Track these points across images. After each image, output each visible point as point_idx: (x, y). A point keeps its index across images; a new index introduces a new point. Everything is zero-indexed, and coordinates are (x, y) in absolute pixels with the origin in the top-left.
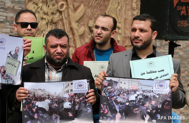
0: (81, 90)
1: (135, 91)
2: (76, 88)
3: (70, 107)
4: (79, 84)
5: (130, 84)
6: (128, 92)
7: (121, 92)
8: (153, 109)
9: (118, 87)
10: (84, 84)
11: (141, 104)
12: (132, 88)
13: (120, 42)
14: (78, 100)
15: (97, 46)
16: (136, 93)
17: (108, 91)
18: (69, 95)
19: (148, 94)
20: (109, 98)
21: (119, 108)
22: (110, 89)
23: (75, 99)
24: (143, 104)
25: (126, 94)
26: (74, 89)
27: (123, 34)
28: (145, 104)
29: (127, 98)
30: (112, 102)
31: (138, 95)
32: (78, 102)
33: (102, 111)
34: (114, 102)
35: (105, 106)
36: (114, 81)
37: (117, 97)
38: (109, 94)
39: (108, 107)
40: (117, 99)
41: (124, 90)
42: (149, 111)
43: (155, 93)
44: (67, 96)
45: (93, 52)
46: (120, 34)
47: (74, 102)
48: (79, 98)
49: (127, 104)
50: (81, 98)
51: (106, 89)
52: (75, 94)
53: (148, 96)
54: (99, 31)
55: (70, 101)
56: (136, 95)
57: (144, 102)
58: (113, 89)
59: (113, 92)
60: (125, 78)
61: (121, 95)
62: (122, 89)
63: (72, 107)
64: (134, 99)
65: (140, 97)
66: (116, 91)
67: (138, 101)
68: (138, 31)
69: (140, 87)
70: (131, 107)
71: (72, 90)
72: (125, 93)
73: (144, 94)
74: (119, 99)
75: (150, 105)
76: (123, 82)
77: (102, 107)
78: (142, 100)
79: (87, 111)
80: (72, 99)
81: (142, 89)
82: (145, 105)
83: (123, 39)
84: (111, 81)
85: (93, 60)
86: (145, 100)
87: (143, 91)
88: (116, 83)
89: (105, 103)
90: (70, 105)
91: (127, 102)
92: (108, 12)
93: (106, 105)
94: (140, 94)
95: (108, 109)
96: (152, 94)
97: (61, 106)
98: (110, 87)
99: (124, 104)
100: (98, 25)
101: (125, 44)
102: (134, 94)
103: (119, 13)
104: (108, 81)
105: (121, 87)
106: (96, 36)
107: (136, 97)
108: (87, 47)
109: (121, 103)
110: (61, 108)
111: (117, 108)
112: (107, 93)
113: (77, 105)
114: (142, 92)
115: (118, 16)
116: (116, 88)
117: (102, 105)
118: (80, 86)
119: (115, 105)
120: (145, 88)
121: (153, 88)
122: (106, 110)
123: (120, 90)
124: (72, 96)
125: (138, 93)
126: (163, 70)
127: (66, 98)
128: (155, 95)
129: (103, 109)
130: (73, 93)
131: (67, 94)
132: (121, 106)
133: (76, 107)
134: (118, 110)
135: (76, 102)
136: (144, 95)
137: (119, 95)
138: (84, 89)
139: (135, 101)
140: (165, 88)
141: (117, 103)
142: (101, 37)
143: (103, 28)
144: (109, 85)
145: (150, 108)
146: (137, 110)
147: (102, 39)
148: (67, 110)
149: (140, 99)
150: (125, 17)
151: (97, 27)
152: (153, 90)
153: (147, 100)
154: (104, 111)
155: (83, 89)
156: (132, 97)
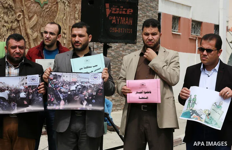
0: (34, 83)
1: (75, 83)
2: (30, 81)
3: (25, 96)
4: (32, 78)
5: (71, 77)
6: (70, 84)
7: (64, 83)
8: (89, 96)
9: (61, 80)
10: (36, 78)
11: (80, 92)
12: (72, 80)
13: (66, 44)
14: (31, 91)
15: (46, 47)
16: (76, 84)
17: (54, 83)
18: (24, 87)
19: (86, 85)
20: (54, 89)
21: (63, 96)
22: (55, 81)
23: (29, 90)
24: (82, 93)
25: (68, 86)
26: (28, 83)
27: (68, 39)
28: (84, 92)
29: (69, 88)
30: (57, 92)
31: (78, 86)
32: (31, 93)
33: (49, 100)
34: (58, 92)
35: (51, 95)
36: (58, 75)
37: (61, 87)
38: (54, 85)
39: (54, 96)
40: (61, 90)
41: (66, 82)
42: (86, 98)
43: (91, 84)
44: (22, 88)
45: (43, 52)
46: (65, 38)
47: (28, 92)
48: (32, 89)
49: (69, 93)
50: (34, 90)
51: (52, 82)
52: (29, 86)
53: (86, 86)
54: (48, 35)
55: (25, 92)
56: (76, 86)
57: (82, 91)
58: (57, 81)
59: (58, 84)
60: (67, 73)
61: (64, 86)
62: (65, 82)
63: (27, 97)
64: (75, 89)
65: (79, 87)
66: (60, 83)
67: (78, 91)
68: (77, 36)
69: (79, 79)
70: (72, 95)
71: (26, 83)
72: (67, 84)
73: (82, 84)
74: (63, 90)
75: (87, 93)
76: (65, 76)
77: (49, 96)
78: (81, 90)
79: (39, 100)
80: (26, 90)
81: (81, 81)
82: (83, 94)
83: (68, 42)
84: (56, 75)
85: (42, 58)
86: (83, 89)
87: (82, 82)
88: (60, 76)
89: (52, 93)
90: (25, 95)
91: (69, 91)
92: (56, 21)
93: (53, 94)
94: (79, 85)
95: (54, 98)
96: (88, 84)
97: (18, 96)
98: (55, 80)
99: (66, 93)
100: (46, 31)
101: (70, 46)
102: (74, 85)
103: (65, 21)
104: (54, 75)
105: (64, 80)
106: (46, 40)
107: (76, 87)
108: (38, 48)
109: (64, 93)
110: (18, 97)
111: (61, 96)
112: (53, 85)
113: (31, 95)
114: (80, 83)
115: (64, 24)
116: (60, 81)
117: (49, 94)
118: (33, 79)
119: (60, 94)
120: (82, 80)
121: (89, 80)
122: (53, 99)
123: (63, 82)
124: (27, 88)
125: (77, 84)
126: (97, 66)
127: (22, 89)
128: (90, 85)
129: (50, 98)
130: (27, 85)
131: (23, 86)
132: (64, 95)
133: (30, 96)
134: (62, 98)
135: (30, 93)
136: (82, 86)
137: (62, 86)
138: (37, 82)
139: (75, 90)
140: (99, 79)
141: (61, 92)
142: (50, 40)
143: (51, 33)
144: (54, 79)
145: (87, 95)
146: (77, 98)
147: (50, 42)
148: (23, 99)
149: (79, 89)
150: (70, 25)
151: (46, 32)
152: (89, 81)
153: (85, 89)
154: (51, 99)
155: (35, 82)
156: (73, 88)
